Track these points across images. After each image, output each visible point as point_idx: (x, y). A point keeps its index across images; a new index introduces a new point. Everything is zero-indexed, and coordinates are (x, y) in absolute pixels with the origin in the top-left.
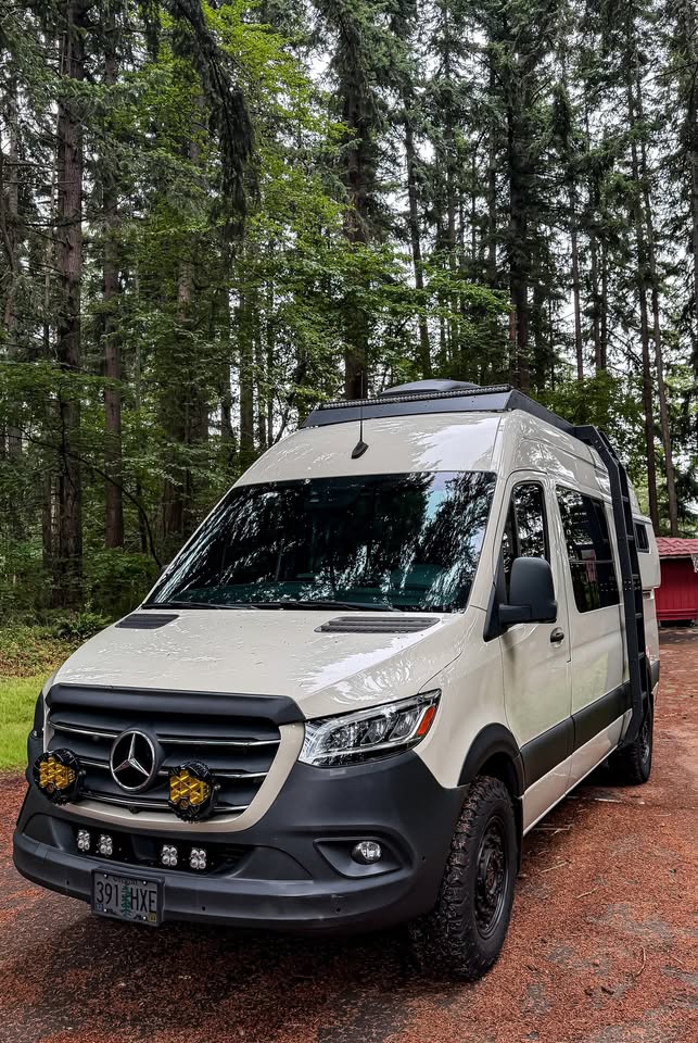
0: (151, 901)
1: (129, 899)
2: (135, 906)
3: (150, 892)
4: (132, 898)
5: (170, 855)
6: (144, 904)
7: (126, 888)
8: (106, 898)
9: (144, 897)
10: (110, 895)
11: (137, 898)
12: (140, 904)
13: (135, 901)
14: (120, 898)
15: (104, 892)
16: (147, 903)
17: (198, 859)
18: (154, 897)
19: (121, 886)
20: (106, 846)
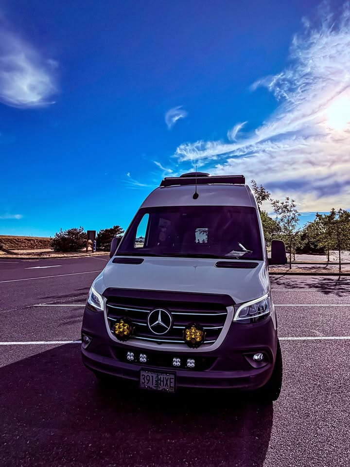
0: (170, 382)
1: (159, 382)
2: (162, 385)
3: (170, 378)
4: (161, 381)
5: (177, 362)
6: (167, 383)
7: (158, 377)
8: (147, 381)
9: (167, 381)
10: (149, 380)
11: (163, 381)
12: (165, 383)
13: (162, 383)
14: (154, 382)
15: (145, 379)
16: (168, 382)
17: (191, 363)
18: (173, 381)
19: (155, 376)
20: (143, 358)
